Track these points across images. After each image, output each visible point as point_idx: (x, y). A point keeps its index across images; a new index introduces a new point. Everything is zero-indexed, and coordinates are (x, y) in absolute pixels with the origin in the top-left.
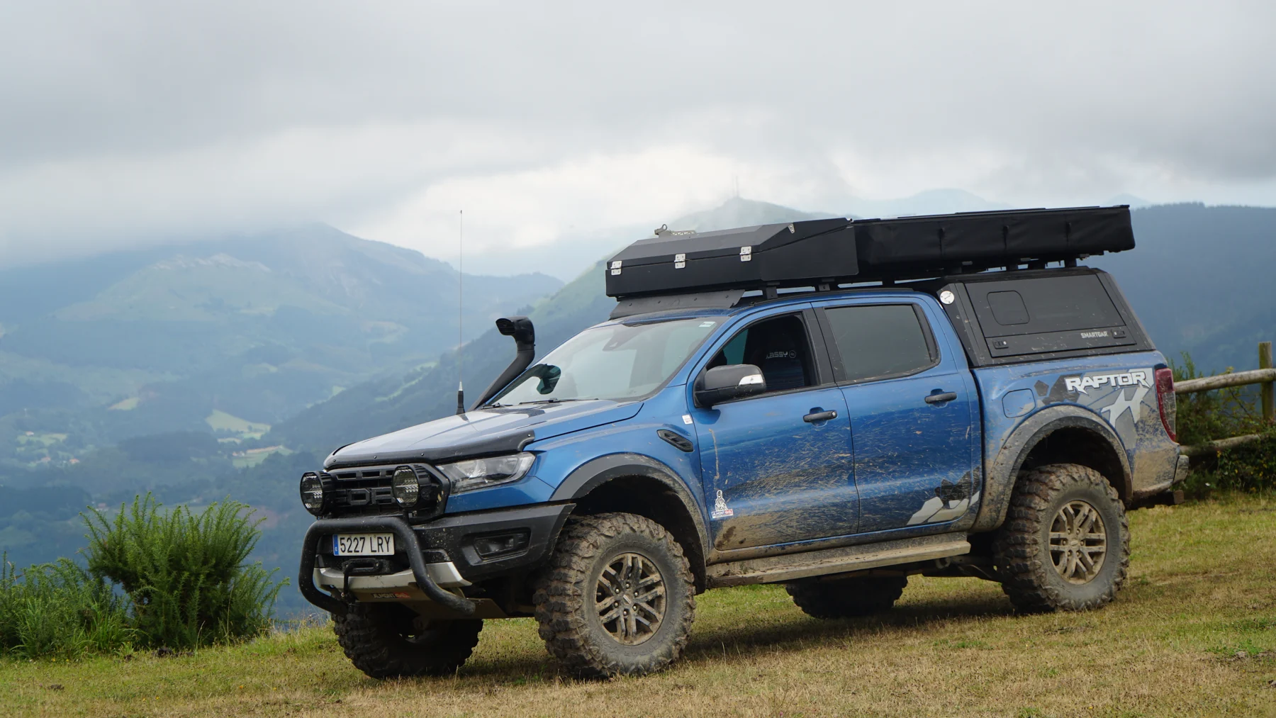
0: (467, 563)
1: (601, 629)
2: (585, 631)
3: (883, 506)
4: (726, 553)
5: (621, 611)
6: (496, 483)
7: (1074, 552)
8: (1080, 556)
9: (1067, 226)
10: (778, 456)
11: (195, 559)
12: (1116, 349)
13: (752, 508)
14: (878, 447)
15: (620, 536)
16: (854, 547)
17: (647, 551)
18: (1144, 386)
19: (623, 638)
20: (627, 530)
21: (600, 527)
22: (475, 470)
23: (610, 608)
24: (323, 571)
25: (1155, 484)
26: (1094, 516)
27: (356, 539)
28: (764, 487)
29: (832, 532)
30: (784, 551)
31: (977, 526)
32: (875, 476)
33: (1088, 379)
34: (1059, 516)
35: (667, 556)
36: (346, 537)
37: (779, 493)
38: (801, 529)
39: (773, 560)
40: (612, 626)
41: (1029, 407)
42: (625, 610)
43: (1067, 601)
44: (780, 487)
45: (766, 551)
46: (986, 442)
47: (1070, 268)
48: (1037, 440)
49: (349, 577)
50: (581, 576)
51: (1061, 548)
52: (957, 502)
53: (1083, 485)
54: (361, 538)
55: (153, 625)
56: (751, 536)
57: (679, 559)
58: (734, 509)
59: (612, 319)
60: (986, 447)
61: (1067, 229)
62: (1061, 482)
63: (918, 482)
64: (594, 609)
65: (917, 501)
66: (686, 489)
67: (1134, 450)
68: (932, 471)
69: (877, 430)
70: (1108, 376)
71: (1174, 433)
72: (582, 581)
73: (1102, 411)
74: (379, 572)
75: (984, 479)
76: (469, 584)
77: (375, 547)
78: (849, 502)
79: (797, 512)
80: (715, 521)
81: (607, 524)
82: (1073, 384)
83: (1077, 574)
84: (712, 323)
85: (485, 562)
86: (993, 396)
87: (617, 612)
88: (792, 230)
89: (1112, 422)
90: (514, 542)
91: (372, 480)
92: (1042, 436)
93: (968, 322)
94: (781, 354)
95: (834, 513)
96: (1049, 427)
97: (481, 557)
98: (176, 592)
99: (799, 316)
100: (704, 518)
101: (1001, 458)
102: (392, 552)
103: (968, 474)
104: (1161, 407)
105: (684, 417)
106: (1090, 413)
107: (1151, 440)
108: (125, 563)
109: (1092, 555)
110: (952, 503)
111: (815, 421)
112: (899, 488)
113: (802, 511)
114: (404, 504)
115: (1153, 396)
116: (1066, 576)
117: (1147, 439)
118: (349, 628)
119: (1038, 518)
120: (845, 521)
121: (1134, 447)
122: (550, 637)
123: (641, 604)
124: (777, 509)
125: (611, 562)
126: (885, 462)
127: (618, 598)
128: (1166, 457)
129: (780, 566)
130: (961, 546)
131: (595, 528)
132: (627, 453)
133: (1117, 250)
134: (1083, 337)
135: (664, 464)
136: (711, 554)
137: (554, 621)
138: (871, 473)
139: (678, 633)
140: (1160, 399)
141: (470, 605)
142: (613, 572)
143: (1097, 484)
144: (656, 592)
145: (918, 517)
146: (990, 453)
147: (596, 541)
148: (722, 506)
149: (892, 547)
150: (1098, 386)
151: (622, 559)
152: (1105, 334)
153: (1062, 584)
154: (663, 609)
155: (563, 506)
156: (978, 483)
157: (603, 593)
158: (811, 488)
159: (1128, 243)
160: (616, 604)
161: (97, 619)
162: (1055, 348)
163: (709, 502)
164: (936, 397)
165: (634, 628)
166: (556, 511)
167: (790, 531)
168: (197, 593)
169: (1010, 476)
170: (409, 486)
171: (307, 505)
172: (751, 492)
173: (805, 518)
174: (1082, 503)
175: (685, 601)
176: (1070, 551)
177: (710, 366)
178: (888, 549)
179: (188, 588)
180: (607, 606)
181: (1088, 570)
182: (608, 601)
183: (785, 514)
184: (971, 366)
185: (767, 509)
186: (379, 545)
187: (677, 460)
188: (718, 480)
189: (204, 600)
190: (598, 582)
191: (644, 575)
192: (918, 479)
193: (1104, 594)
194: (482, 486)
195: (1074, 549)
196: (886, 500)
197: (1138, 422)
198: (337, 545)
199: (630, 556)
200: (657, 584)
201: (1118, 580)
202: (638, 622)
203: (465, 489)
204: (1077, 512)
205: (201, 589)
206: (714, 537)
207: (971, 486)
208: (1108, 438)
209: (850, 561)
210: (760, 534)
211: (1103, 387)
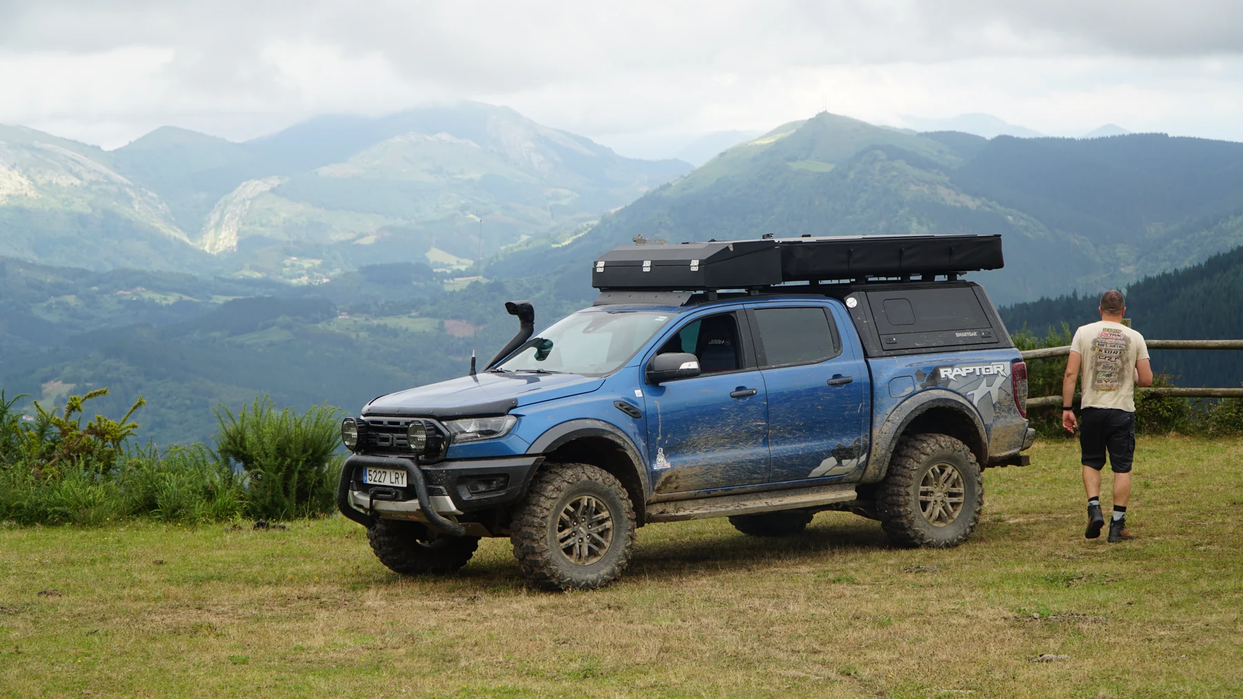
0: (461, 498)
1: (560, 553)
2: (546, 555)
3: (789, 463)
4: (664, 495)
5: (577, 540)
6: (486, 438)
7: (939, 501)
8: (943, 505)
9: (951, 249)
10: (708, 423)
11: (296, 449)
12: (983, 346)
13: (686, 462)
14: (788, 417)
15: (579, 483)
16: (765, 493)
17: (599, 494)
18: (1003, 376)
19: (577, 560)
20: (585, 478)
21: (564, 475)
22: (471, 427)
23: (568, 537)
24: (356, 493)
25: (1007, 451)
26: (955, 475)
27: (380, 472)
28: (696, 446)
29: (748, 481)
30: (709, 495)
31: (863, 479)
32: (784, 440)
33: (958, 369)
34: (928, 474)
35: (615, 498)
36: (373, 470)
37: (707, 451)
38: (723, 479)
39: (701, 501)
40: (569, 550)
41: (909, 390)
42: (580, 539)
43: (930, 540)
44: (709, 446)
45: (695, 495)
46: (874, 415)
47: (952, 282)
48: (914, 416)
49: (374, 501)
50: (546, 513)
51: (928, 498)
52: (848, 461)
53: (948, 452)
54: (384, 472)
55: (262, 497)
56: (684, 483)
57: (624, 501)
58: (671, 463)
59: (595, 306)
60: (874, 419)
61: (950, 252)
62: (931, 449)
63: (819, 445)
64: (555, 538)
65: (817, 459)
66: (633, 447)
67: (991, 425)
68: (831, 436)
69: (788, 404)
70: (974, 367)
71: (1025, 412)
72: (547, 516)
73: (968, 394)
74: (395, 499)
75: (871, 444)
76: (461, 513)
77: (393, 480)
78: (762, 459)
79: (721, 466)
80: (656, 472)
81: (570, 472)
82: (946, 373)
83: (940, 518)
84: (666, 318)
85: (474, 498)
86: (881, 380)
87: (574, 540)
88: (732, 249)
89: (975, 403)
90: (497, 484)
91: (394, 428)
92: (918, 413)
93: (866, 322)
94: (719, 342)
95: (750, 467)
96: (924, 406)
97: (471, 494)
98: (280, 473)
99: (732, 315)
100: (646, 469)
101: (885, 429)
102: (405, 485)
103: (859, 440)
104: (1015, 391)
105: (636, 391)
106: (957, 395)
107: (1006, 417)
108: (245, 448)
109: (953, 504)
110: (844, 462)
111: (738, 397)
112: (803, 449)
113: (724, 465)
114: (415, 449)
115: (1009, 383)
116: (931, 520)
117: (1003, 416)
118: (377, 535)
119: (911, 476)
120: (759, 473)
121: (991, 422)
122: (521, 557)
123: (593, 534)
124: (705, 463)
125: (571, 502)
126: (792, 429)
127: (575, 530)
128: (1017, 430)
129: (706, 507)
130: (850, 494)
131: (560, 475)
132: (588, 418)
133: (990, 269)
134: (957, 336)
135: (618, 428)
136: (650, 496)
137: (524, 545)
138: (781, 437)
139: (621, 558)
140: (1014, 386)
141: (461, 529)
142: (572, 509)
143: (959, 451)
144: (605, 526)
145: (817, 472)
146: (877, 424)
147: (560, 486)
148: (662, 460)
149: (795, 494)
150: (965, 375)
151: (580, 500)
152: (975, 334)
153: (927, 526)
154: (610, 539)
155: (535, 458)
156: (865, 446)
157: (563, 526)
158: (733, 448)
159: (998, 263)
160: (574, 534)
161: (217, 493)
162: (934, 345)
163: (652, 457)
164: (837, 381)
165: (587, 553)
166: (530, 461)
167: (714, 480)
168: (296, 476)
169: (891, 442)
170: (419, 436)
171: (346, 442)
172: (686, 450)
173: (727, 471)
174: (947, 465)
175: (627, 533)
176: (936, 501)
177: (659, 352)
178: (792, 495)
179: (290, 471)
180: (566, 535)
181: (948, 515)
182: (567, 532)
183: (712, 467)
184: (866, 356)
185: (697, 463)
186: (396, 478)
187: (627, 424)
188: (660, 441)
189: (301, 480)
190: (559, 517)
191: (597, 512)
192: (819, 443)
193: (960, 535)
194: (475, 439)
195: (939, 500)
196: (792, 459)
197: (996, 403)
198: (366, 475)
199: (586, 498)
200: (607, 519)
201: (972, 524)
202: (590, 548)
203: (463, 441)
204: (942, 471)
205: (300, 472)
206: (654, 484)
207: (860, 449)
208: (970, 415)
209: (760, 505)
210: (692, 482)
211: (970, 376)
